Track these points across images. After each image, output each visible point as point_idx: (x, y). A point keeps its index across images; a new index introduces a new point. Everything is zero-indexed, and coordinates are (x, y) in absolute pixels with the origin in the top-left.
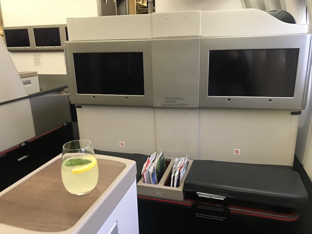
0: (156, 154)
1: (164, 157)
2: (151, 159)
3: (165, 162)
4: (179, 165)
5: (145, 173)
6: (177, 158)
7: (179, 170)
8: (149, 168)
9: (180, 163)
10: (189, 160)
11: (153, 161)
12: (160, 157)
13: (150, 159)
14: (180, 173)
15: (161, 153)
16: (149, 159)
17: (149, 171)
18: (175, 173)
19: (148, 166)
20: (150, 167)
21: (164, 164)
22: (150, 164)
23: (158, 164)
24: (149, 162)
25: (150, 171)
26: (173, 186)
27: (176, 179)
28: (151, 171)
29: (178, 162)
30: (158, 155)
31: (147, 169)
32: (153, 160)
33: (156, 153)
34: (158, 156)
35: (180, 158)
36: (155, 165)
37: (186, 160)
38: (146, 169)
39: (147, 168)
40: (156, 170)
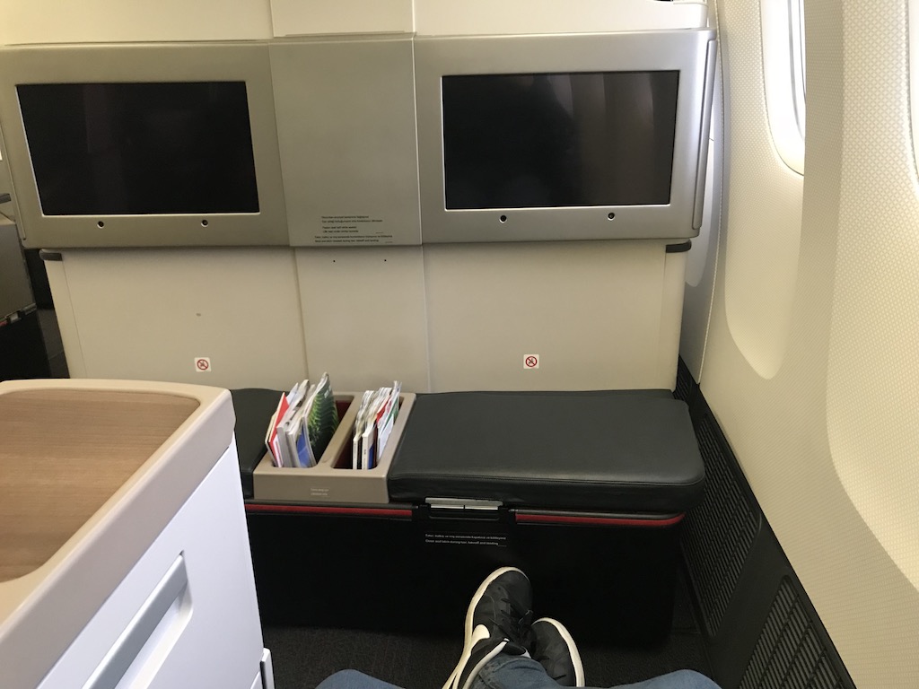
0: (308, 385)
1: (331, 392)
2: (293, 398)
3: (335, 406)
4: (374, 408)
5: (276, 439)
6: (367, 392)
7: (376, 422)
8: (288, 423)
9: (376, 403)
10: (403, 395)
11: (300, 404)
12: (319, 393)
13: (289, 398)
14: (376, 431)
15: (322, 380)
16: (285, 400)
17: (286, 434)
18: (363, 430)
19: (284, 418)
20: (290, 423)
21: (333, 411)
22: (289, 413)
23: (315, 410)
24: (285, 407)
25: (290, 434)
26: (359, 467)
27: (366, 447)
28: (293, 430)
29: (371, 402)
30: (313, 386)
31: (281, 428)
32: (297, 402)
33: (306, 381)
34: (315, 389)
35: (375, 388)
36: (305, 415)
37: (393, 393)
38: (278, 427)
39: (281, 425)
40: (310, 428)
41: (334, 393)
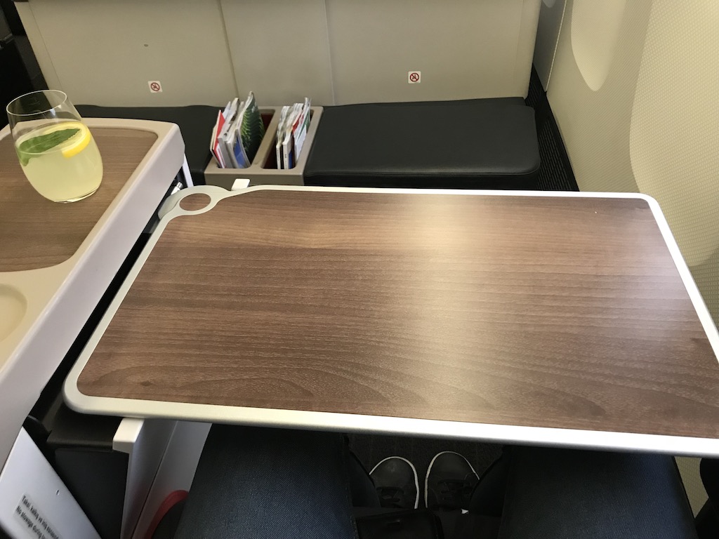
0: (239, 102)
1: (256, 108)
2: (228, 114)
3: (260, 118)
4: (291, 121)
5: (218, 147)
6: (285, 107)
7: (292, 133)
9: (292, 116)
10: (313, 108)
11: (234, 119)
12: (247, 109)
13: (225, 114)
14: (293, 139)
15: (249, 98)
16: (221, 116)
17: (225, 143)
18: (283, 139)
19: (222, 130)
20: (227, 133)
21: (259, 123)
22: (226, 126)
23: (245, 123)
24: (223, 121)
25: (228, 142)
26: (282, 167)
27: (286, 152)
28: (230, 140)
29: (288, 116)
30: (242, 103)
31: (221, 139)
32: (231, 117)
33: (236, 99)
34: (244, 106)
35: (291, 104)
36: (238, 128)
37: (305, 108)
38: (219, 137)
39: (221, 136)
40: (243, 137)
41: (260, 108)
